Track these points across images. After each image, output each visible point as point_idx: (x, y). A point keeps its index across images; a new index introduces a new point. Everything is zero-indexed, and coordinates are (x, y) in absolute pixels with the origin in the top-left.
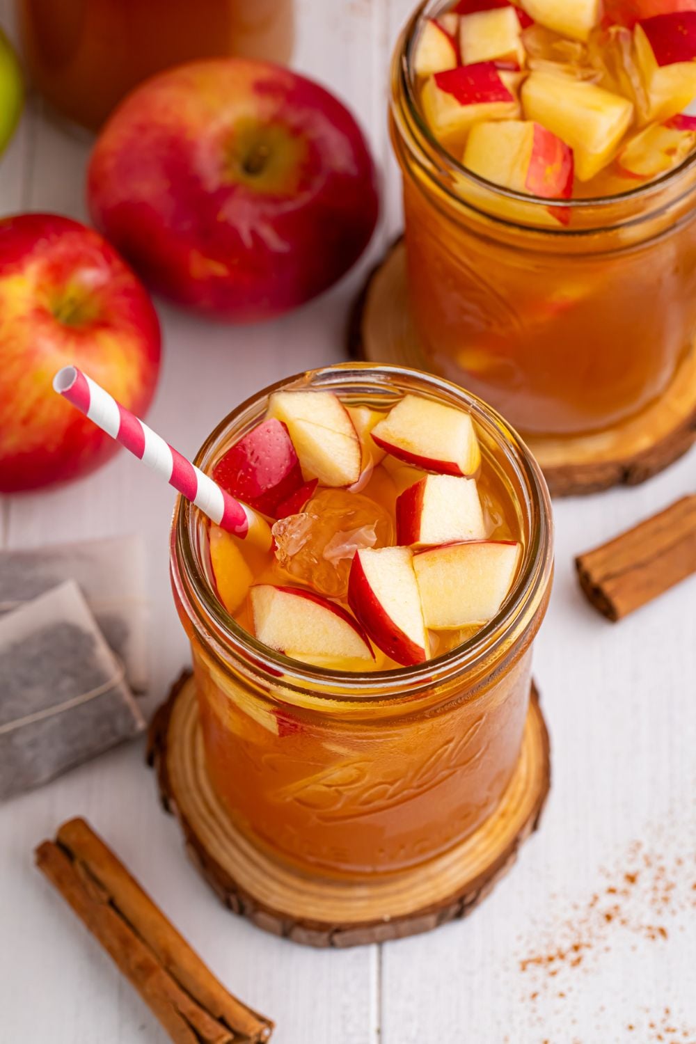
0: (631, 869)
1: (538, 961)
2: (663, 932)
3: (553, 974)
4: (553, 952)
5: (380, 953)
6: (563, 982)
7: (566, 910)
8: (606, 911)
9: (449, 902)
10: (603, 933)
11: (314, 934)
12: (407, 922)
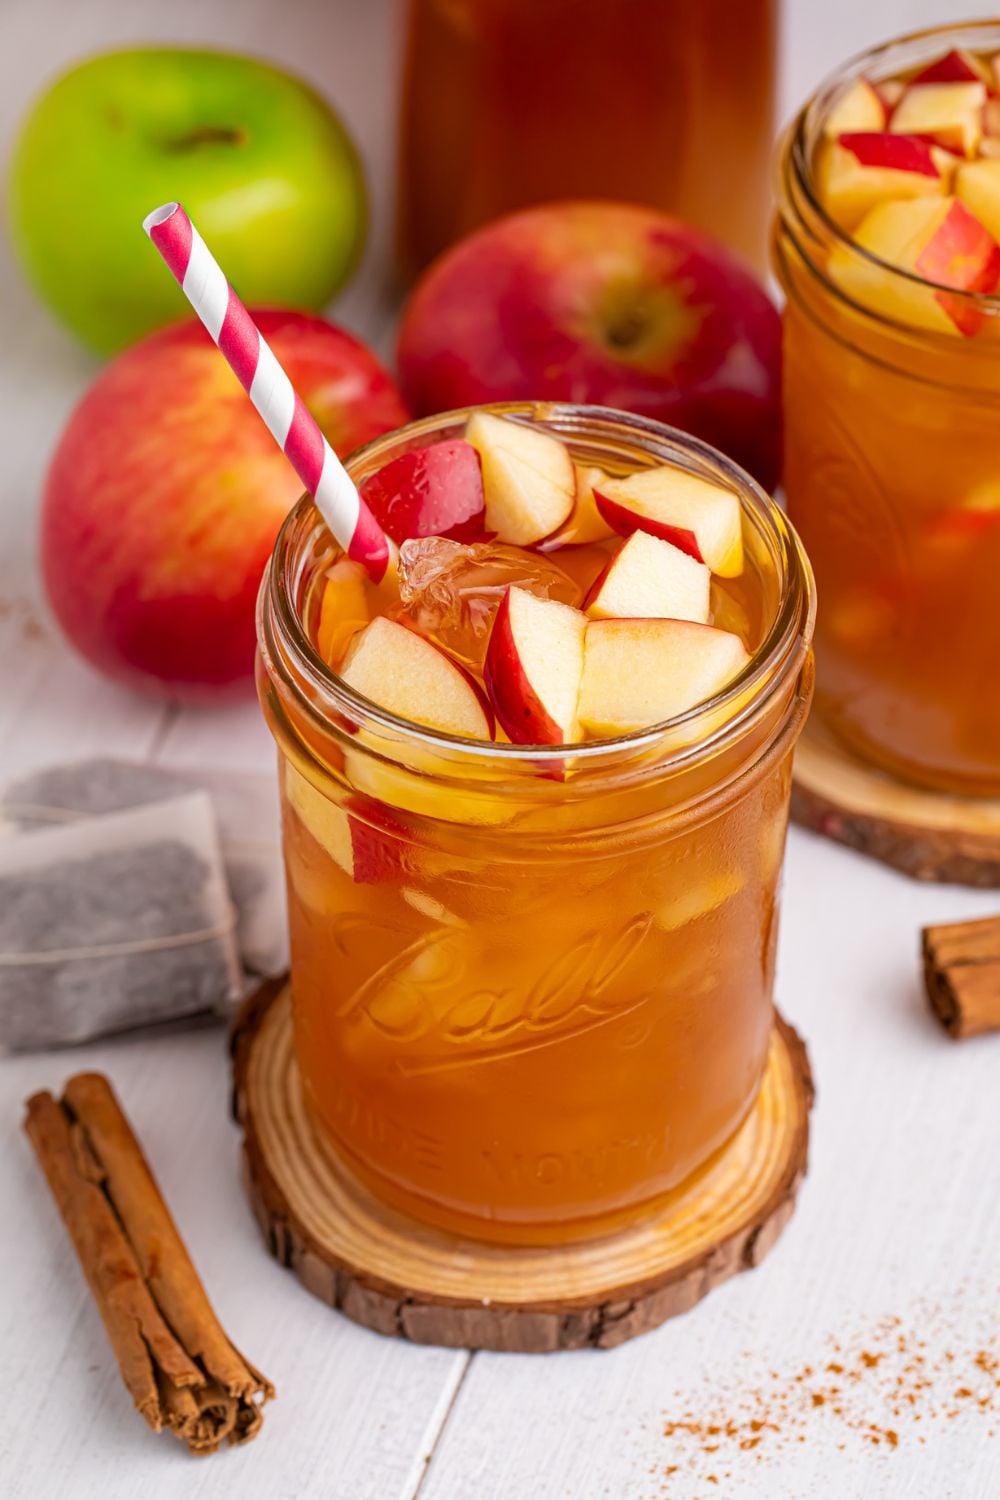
0: (874, 1350)
1: (695, 1429)
2: (892, 1437)
3: (710, 1450)
4: (720, 1423)
5: (468, 1365)
6: (719, 1463)
7: (758, 1375)
8: (817, 1392)
9: (583, 1304)
10: (801, 1417)
11: (375, 1297)
12: (513, 1315)
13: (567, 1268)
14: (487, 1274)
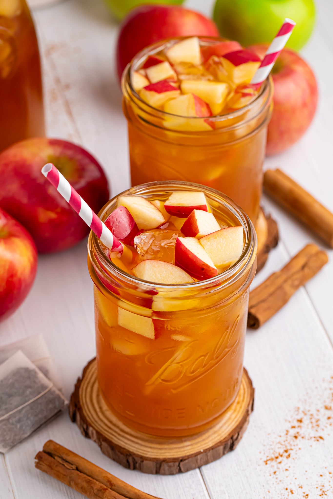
0: (299, 417)
1: (272, 459)
2: (321, 438)
3: (280, 463)
4: (277, 455)
5: (201, 472)
6: (285, 465)
7: (276, 438)
8: (294, 435)
9: (226, 439)
10: (295, 443)
11: (171, 464)
12: (211, 451)
13: (215, 432)
14: (196, 443)
